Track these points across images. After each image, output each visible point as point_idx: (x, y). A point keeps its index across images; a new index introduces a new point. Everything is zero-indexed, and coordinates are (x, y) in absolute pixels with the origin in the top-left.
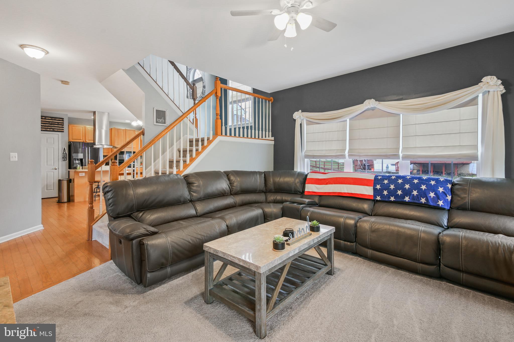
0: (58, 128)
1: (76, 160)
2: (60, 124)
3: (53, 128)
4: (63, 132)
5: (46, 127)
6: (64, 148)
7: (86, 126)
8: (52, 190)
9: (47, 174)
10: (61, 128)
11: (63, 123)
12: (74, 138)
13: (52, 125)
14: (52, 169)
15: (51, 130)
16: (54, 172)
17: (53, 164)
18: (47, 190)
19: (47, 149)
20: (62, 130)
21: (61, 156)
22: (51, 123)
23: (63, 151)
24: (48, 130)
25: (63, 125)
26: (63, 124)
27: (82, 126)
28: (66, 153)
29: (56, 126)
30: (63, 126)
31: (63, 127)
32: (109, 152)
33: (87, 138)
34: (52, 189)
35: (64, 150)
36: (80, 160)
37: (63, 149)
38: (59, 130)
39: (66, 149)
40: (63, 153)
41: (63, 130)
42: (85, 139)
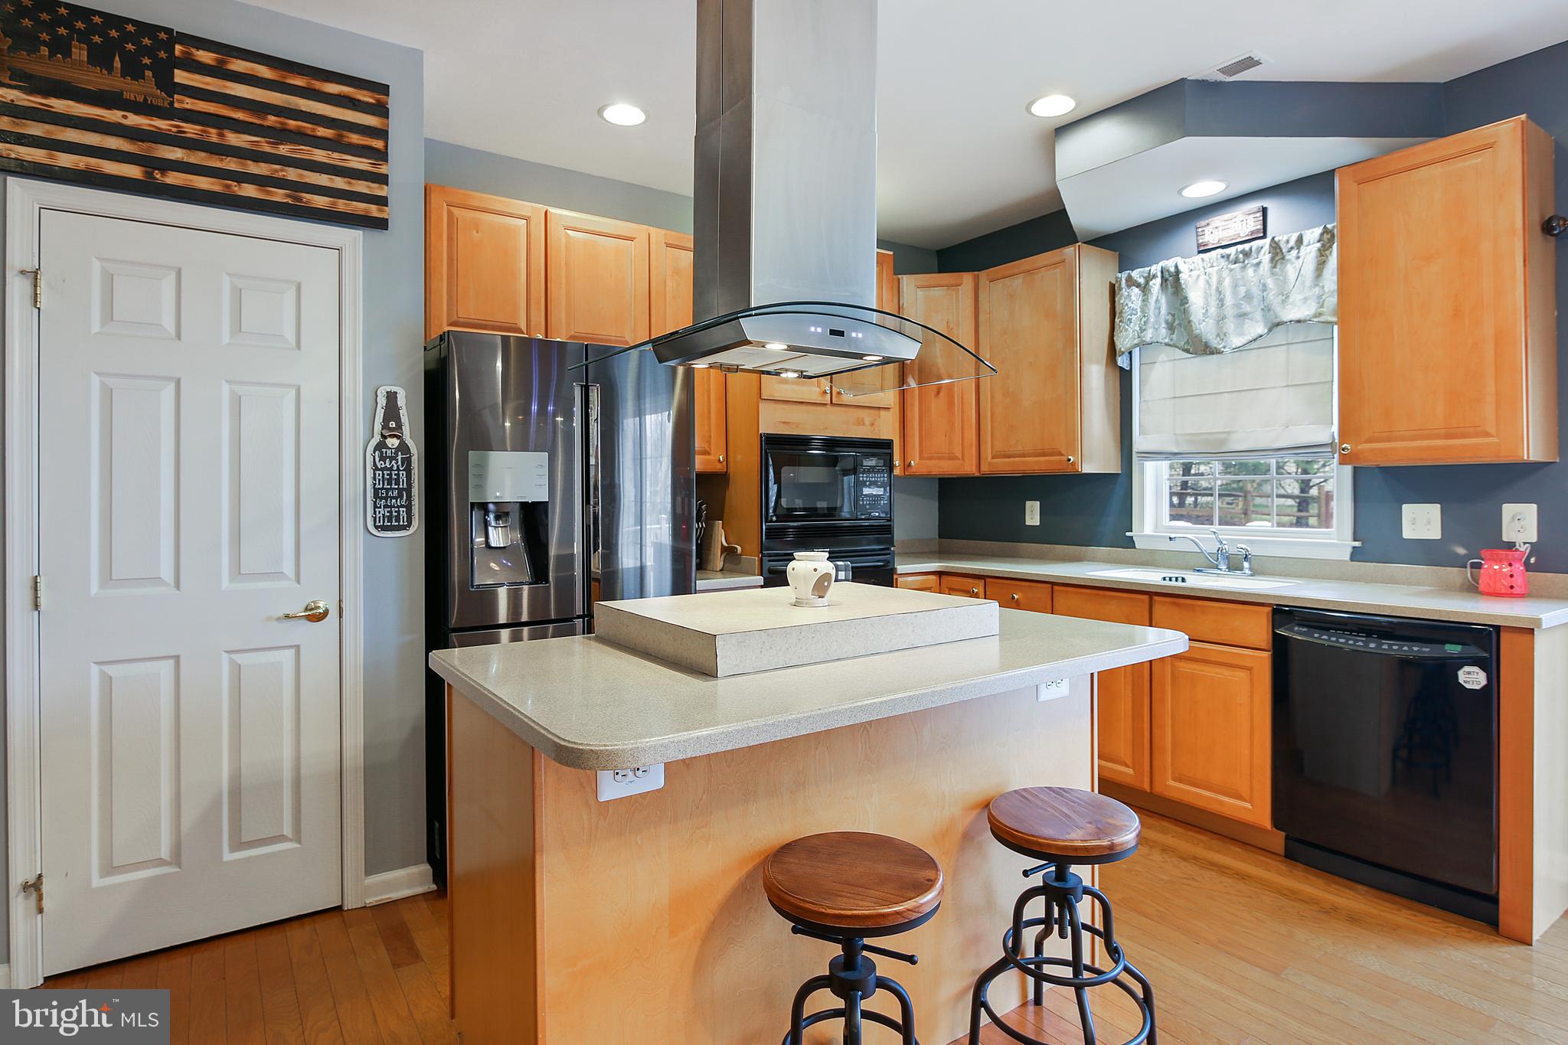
0: (339, 183)
1: (491, 517)
2: (355, 138)
3: (292, 174)
4: (382, 224)
5: (231, 164)
6: (392, 397)
7: (552, 210)
8: (281, 838)
9: (237, 670)
10: (361, 187)
11: (382, 134)
12: (463, 314)
13: (284, 150)
14: (278, 619)
15: (279, 195)
16: (297, 648)
17: (289, 569)
18: (238, 845)
20: (374, 210)
21: (359, 481)
22: (272, 120)
23: (378, 427)
24: (249, 191)
25: (382, 156)
26: (378, 144)
27: (526, 207)
28: (403, 448)
29: (320, 155)
30: (383, 170)
31: (383, 179)
32: (709, 443)
33: (559, 313)
34: (287, 831)
35: (392, 410)
36: (515, 517)
37: (382, 401)
38: (342, 205)
39: (401, 401)
40: (381, 446)
41: (382, 201)
42: (543, 323)
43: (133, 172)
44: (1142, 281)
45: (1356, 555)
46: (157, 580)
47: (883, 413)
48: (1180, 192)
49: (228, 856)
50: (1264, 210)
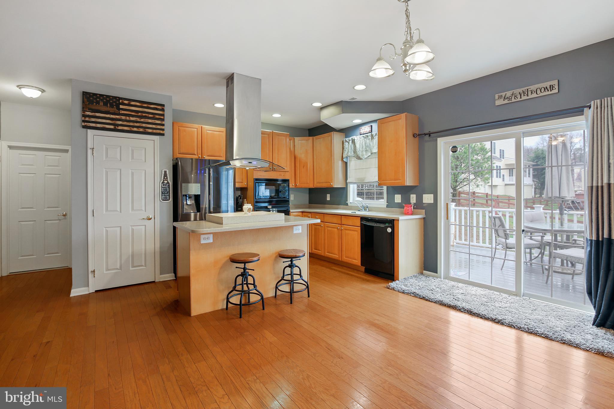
0: (154, 126)
1: (188, 198)
2: (157, 117)
3: (144, 125)
4: (163, 135)
5: (131, 124)
6: (165, 172)
7: (203, 126)
8: (142, 266)
9: (133, 230)
10: (159, 127)
11: (163, 115)
12: (182, 151)
13: (142, 120)
14: (141, 219)
15: (141, 130)
16: (145, 225)
17: (144, 209)
18: (133, 267)
19: (133, 174)
20: (161, 132)
21: (158, 190)
22: (140, 114)
23: (162, 178)
24: (135, 129)
25: (163, 120)
26: (162, 117)
27: (196, 126)
28: (168, 183)
29: (150, 121)
30: (163, 123)
31: (163, 125)
32: (243, 180)
33: (205, 150)
34: (143, 264)
35: (165, 175)
36: (193, 198)
37: (163, 173)
38: (155, 131)
39: (167, 173)
40: (163, 183)
41: (163, 130)
42: (201, 153)
43: (112, 127)
44: (348, 141)
45: (387, 206)
46: (117, 211)
47: (287, 172)
48: (352, 121)
49: (131, 269)
50: (371, 126)
